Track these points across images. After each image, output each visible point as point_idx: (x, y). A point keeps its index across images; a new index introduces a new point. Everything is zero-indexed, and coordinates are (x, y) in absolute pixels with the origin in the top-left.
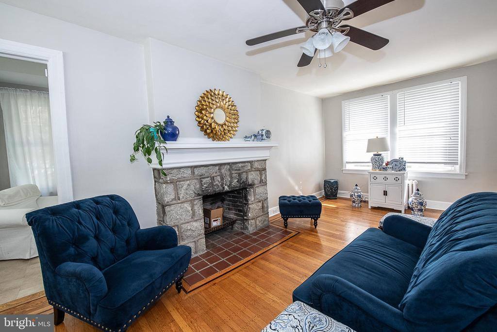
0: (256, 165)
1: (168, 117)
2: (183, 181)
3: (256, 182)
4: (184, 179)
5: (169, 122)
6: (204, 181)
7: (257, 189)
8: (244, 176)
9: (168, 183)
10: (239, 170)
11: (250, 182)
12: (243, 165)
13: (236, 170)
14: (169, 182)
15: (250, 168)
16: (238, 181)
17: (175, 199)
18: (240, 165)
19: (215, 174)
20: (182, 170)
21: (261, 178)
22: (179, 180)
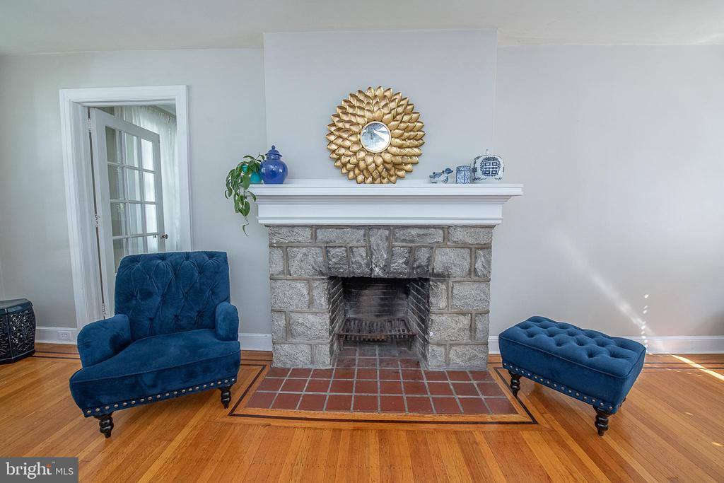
0: (459, 236)
1: (273, 147)
2: (297, 247)
3: (455, 271)
4: (299, 245)
5: (274, 154)
6: (333, 252)
7: (457, 287)
8: (423, 256)
9: (274, 247)
10: (412, 241)
11: (438, 268)
12: (421, 232)
13: (404, 240)
14: (275, 245)
15: (441, 240)
16: (406, 263)
17: (283, 272)
18: (414, 232)
19: (355, 243)
20: (295, 230)
21: (472, 264)
22: (290, 244)
